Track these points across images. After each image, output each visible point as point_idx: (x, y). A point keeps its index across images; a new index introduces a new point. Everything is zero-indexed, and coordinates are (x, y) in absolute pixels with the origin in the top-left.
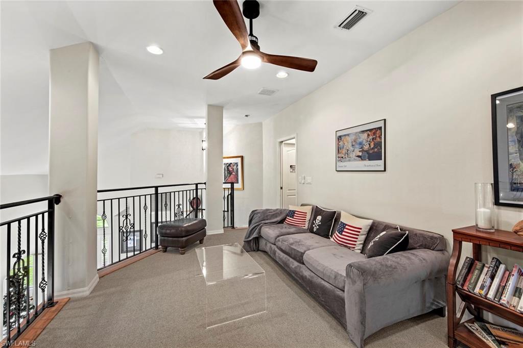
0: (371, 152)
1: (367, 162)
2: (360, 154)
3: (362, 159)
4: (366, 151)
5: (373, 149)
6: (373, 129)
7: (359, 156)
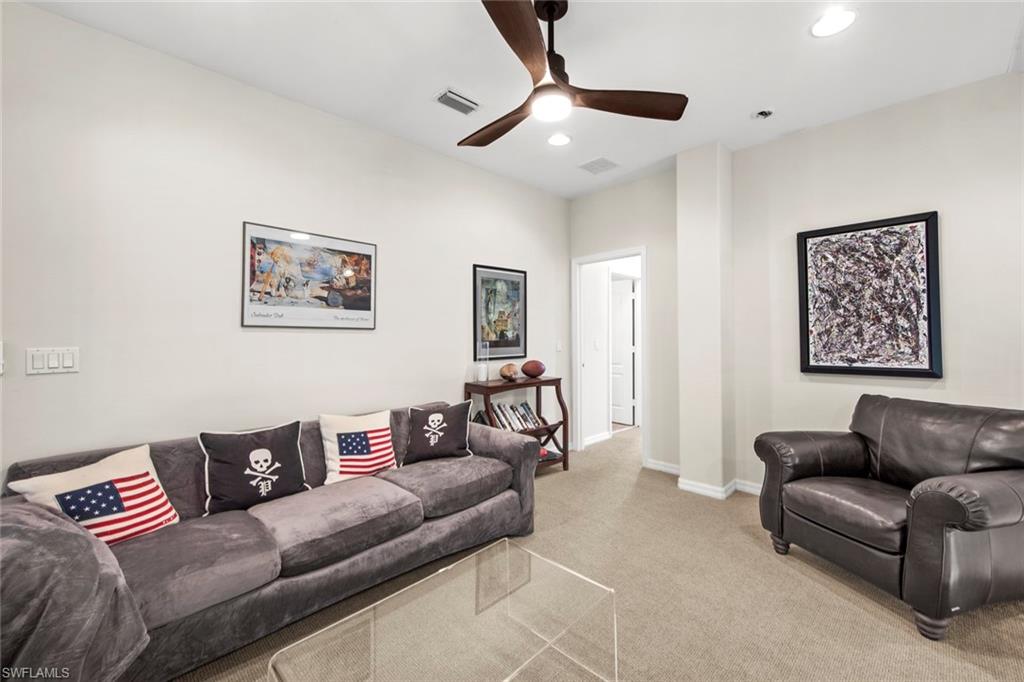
0: (349, 294)
1: (341, 312)
2: (325, 294)
3: (328, 304)
4: (338, 290)
5: (353, 288)
6: (354, 254)
7: (320, 298)
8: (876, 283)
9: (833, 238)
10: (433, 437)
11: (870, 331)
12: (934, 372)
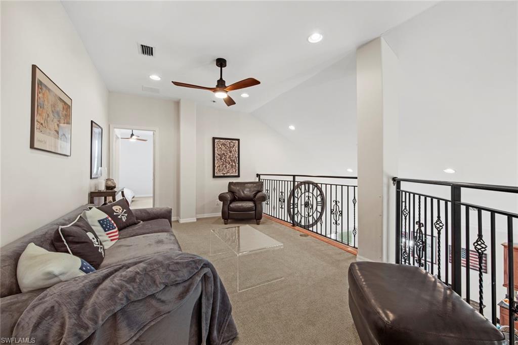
7: (57, 132)
8: (229, 154)
9: (221, 141)
10: (123, 217)
11: (228, 166)
12: (238, 176)
